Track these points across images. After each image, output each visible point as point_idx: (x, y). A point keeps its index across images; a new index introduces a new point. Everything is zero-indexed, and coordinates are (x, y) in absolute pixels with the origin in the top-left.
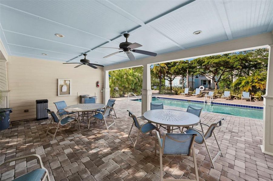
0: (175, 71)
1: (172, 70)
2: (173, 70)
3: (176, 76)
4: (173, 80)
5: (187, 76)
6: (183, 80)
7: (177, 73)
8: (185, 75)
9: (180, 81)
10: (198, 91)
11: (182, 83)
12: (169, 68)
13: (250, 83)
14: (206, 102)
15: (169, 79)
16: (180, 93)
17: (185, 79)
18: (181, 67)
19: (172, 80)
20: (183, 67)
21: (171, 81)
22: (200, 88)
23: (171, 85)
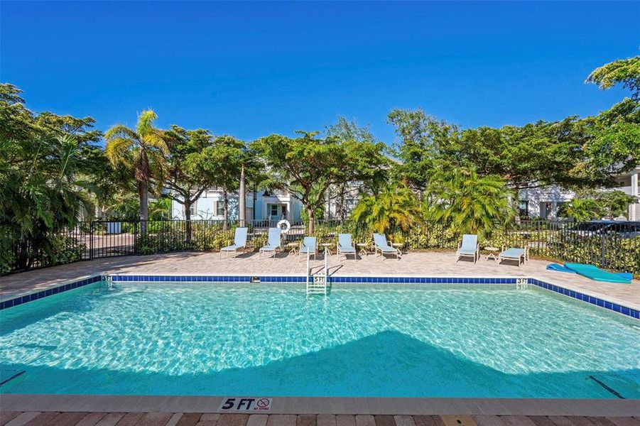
0: (199, 166)
1: (191, 163)
2: (195, 165)
3: (205, 188)
4: (194, 200)
5: (241, 190)
6: (227, 201)
7: (208, 178)
8: (235, 184)
9: (218, 206)
10: (274, 237)
11: (223, 209)
12: (179, 155)
13: (387, 213)
14: (311, 279)
15: (182, 199)
16: (221, 245)
17: (230, 200)
18: (223, 156)
19: (192, 199)
20: (227, 157)
21: (188, 204)
22: (278, 226)
23: (188, 218)
